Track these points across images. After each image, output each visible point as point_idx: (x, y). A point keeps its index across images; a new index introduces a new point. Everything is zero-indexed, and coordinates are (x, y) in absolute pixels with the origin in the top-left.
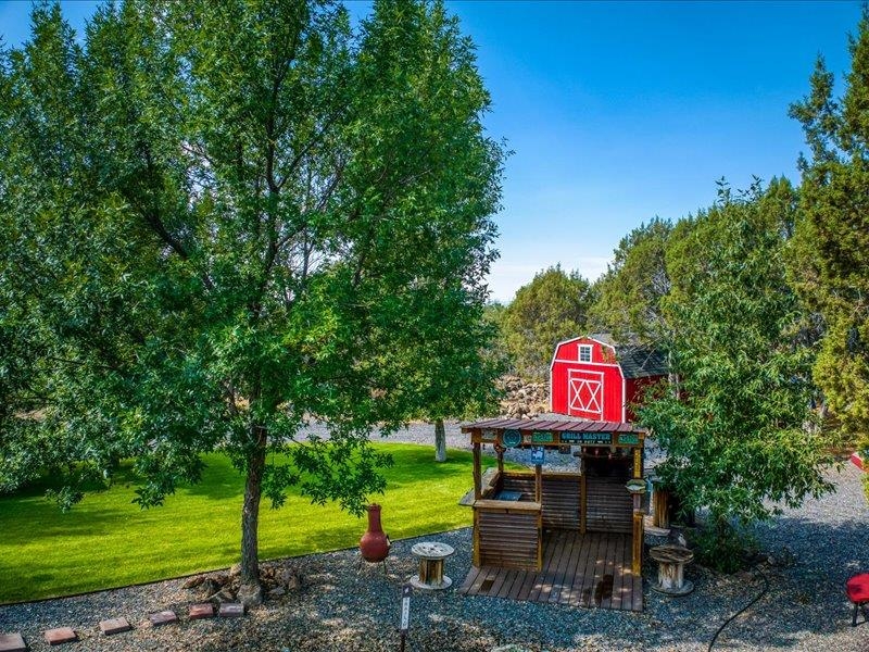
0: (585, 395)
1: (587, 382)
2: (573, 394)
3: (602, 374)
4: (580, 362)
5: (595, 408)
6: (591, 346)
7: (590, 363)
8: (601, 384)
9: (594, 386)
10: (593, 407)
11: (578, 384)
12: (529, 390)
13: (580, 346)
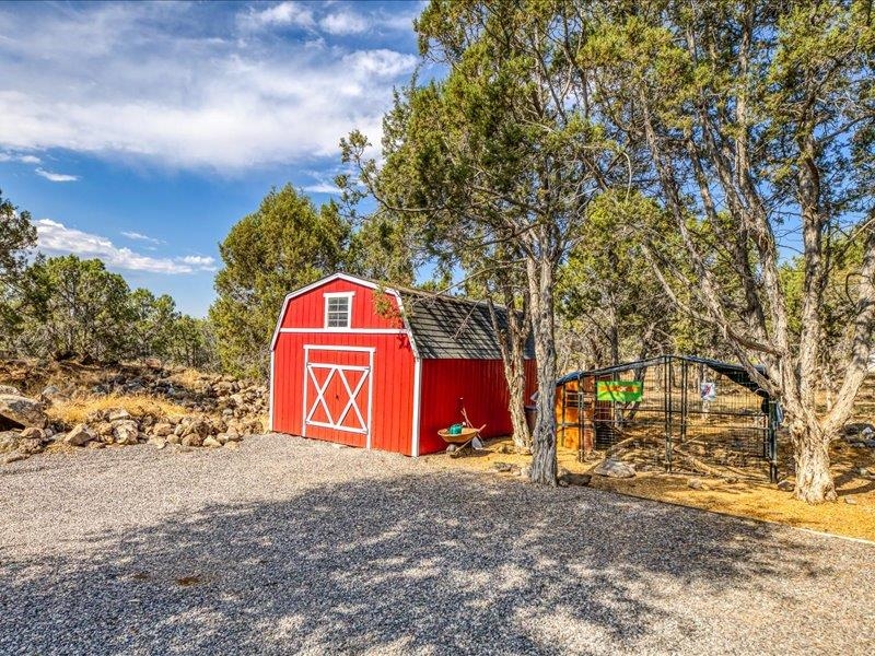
0: (337, 397)
1: (340, 368)
2: (313, 394)
3: (372, 350)
4: (327, 329)
5: (355, 423)
6: (350, 295)
7: (347, 329)
8: (368, 372)
9: (354, 377)
10: (352, 420)
11: (322, 374)
12: (249, 395)
13: (327, 296)
